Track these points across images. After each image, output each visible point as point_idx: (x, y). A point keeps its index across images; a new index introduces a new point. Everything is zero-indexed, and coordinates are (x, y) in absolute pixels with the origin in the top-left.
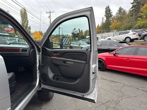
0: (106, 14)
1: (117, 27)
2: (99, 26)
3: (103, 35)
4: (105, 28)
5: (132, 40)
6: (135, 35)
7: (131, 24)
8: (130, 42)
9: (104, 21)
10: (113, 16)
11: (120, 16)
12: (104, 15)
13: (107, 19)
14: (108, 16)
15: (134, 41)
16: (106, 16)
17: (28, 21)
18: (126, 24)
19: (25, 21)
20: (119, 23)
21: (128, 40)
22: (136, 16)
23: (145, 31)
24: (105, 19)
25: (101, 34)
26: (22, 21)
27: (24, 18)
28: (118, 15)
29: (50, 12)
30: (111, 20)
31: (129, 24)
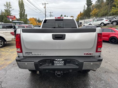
0: (87, 2)
1: (96, 14)
2: (82, 12)
3: (85, 21)
4: (86, 14)
5: (105, 25)
6: (107, 21)
7: (107, 11)
8: (104, 26)
9: (86, 9)
10: (93, 4)
11: (98, 4)
12: (86, 4)
13: (88, 7)
14: (89, 4)
15: (107, 25)
16: (87, 4)
17: (25, 10)
18: (103, 11)
19: (23, 10)
20: (98, 10)
21: (102, 25)
22: (111, 5)
23: (115, 18)
24: (86, 6)
25: (83, 20)
26: (20, 10)
27: (21, 8)
28: (97, 4)
29: (45, 4)
30: (91, 8)
31: (106, 11)
